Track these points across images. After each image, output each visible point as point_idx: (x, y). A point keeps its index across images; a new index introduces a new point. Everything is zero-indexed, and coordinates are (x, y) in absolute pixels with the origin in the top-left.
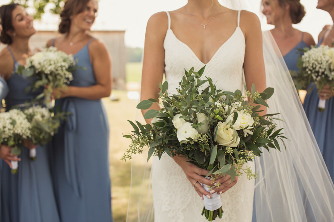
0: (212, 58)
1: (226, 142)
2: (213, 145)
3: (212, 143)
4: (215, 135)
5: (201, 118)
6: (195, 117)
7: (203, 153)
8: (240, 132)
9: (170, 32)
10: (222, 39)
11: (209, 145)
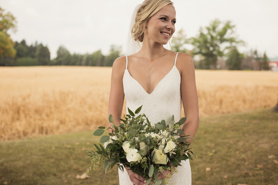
0: (155, 88)
1: (159, 162)
2: (149, 164)
3: (149, 162)
4: (153, 157)
5: (143, 146)
6: (139, 145)
7: (143, 169)
8: (168, 154)
9: (126, 71)
10: (162, 75)
11: (147, 164)
